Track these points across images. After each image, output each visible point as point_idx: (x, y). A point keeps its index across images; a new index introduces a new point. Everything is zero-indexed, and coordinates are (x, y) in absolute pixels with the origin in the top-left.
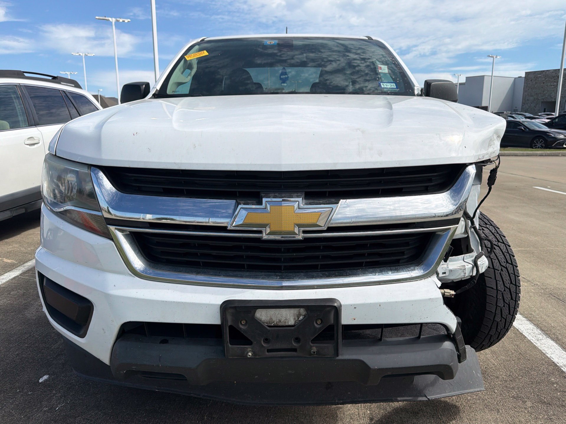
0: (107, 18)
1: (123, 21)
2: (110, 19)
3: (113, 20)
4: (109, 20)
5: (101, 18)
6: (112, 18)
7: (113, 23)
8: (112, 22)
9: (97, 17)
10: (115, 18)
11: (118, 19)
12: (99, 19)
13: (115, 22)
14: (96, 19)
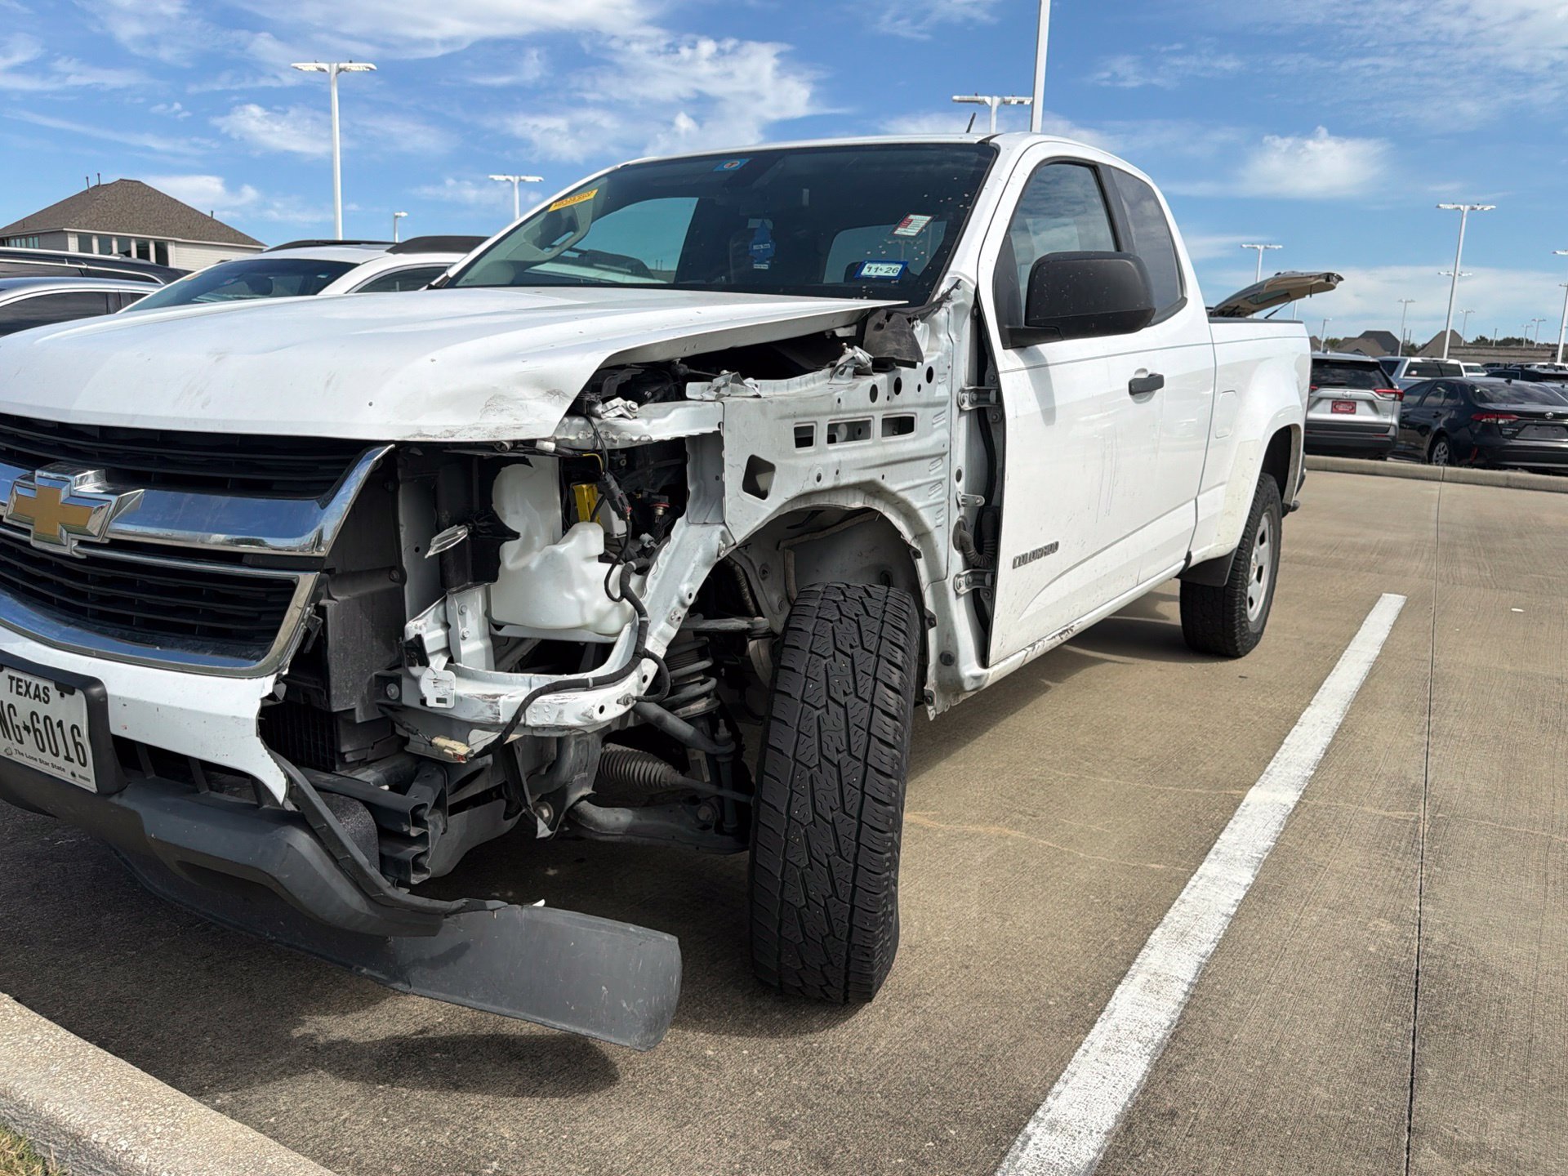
0: (980, 98)
1: (1019, 102)
2: (988, 99)
3: (994, 101)
4: (984, 102)
5: (966, 98)
6: (991, 95)
7: (994, 109)
8: (991, 107)
9: (956, 98)
10: (999, 96)
11: (1007, 98)
12: (960, 101)
13: (998, 107)
14: (955, 101)
